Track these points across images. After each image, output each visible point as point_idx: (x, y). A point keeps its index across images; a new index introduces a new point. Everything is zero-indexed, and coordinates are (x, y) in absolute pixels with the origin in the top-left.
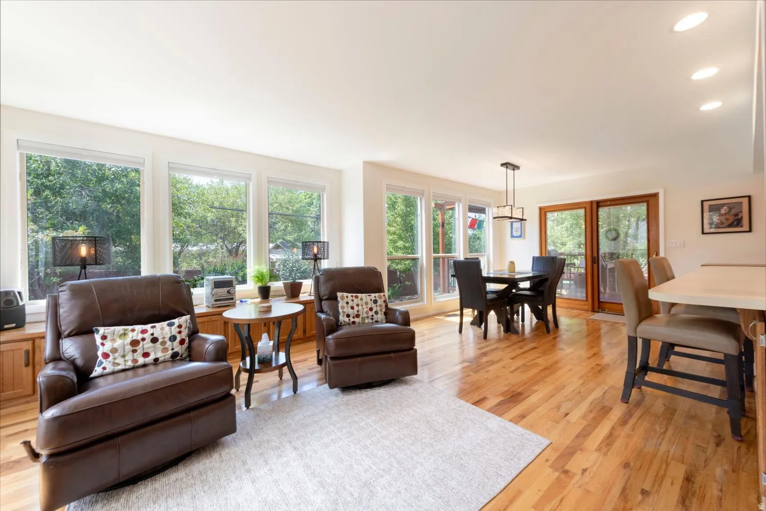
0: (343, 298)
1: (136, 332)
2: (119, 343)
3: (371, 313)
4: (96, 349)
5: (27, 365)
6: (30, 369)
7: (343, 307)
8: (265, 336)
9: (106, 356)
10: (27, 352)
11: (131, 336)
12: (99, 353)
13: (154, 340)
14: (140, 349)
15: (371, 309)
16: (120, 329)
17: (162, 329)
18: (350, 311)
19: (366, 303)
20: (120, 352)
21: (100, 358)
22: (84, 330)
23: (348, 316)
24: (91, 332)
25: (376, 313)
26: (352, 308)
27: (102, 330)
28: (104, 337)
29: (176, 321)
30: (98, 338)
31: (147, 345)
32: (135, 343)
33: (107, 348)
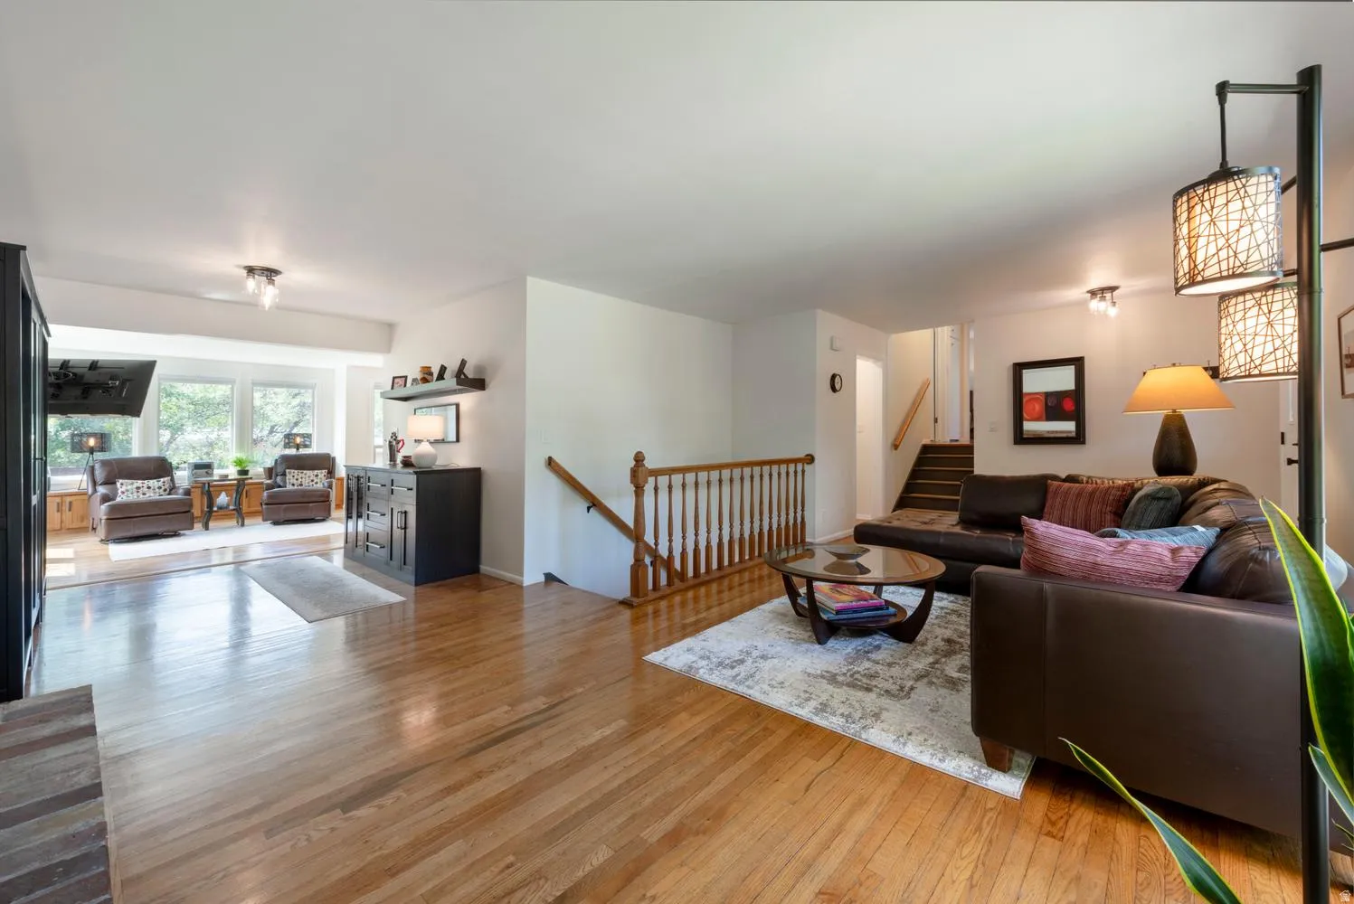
0: (290, 473)
1: (139, 483)
2: (129, 487)
3: (311, 483)
4: (117, 489)
5: (58, 511)
6: (59, 514)
7: (289, 479)
8: (223, 494)
9: (123, 493)
10: (58, 504)
11: (135, 485)
12: (119, 491)
13: (149, 488)
14: (141, 491)
15: (312, 481)
16: (130, 481)
17: (153, 483)
18: (295, 482)
19: (309, 477)
20: (130, 491)
21: (120, 494)
22: (110, 481)
23: (293, 485)
24: (115, 483)
25: (316, 483)
26: (297, 479)
27: (121, 481)
28: (122, 484)
29: (162, 480)
30: (118, 485)
31: (145, 489)
32: (138, 488)
33: (124, 488)
